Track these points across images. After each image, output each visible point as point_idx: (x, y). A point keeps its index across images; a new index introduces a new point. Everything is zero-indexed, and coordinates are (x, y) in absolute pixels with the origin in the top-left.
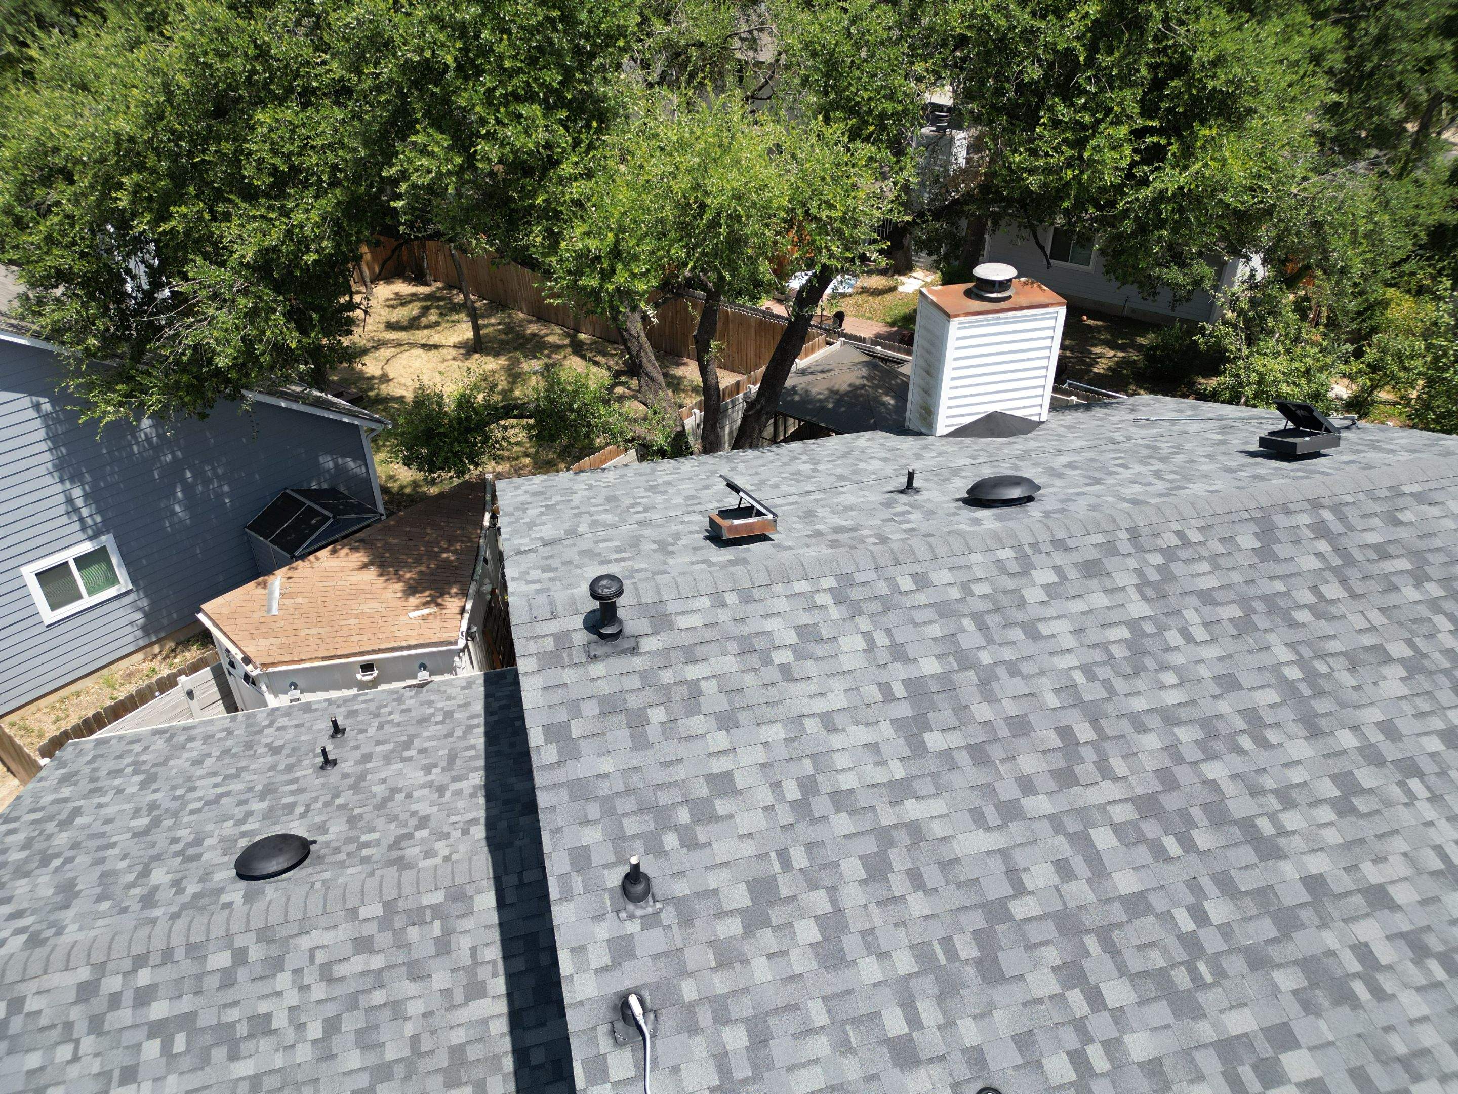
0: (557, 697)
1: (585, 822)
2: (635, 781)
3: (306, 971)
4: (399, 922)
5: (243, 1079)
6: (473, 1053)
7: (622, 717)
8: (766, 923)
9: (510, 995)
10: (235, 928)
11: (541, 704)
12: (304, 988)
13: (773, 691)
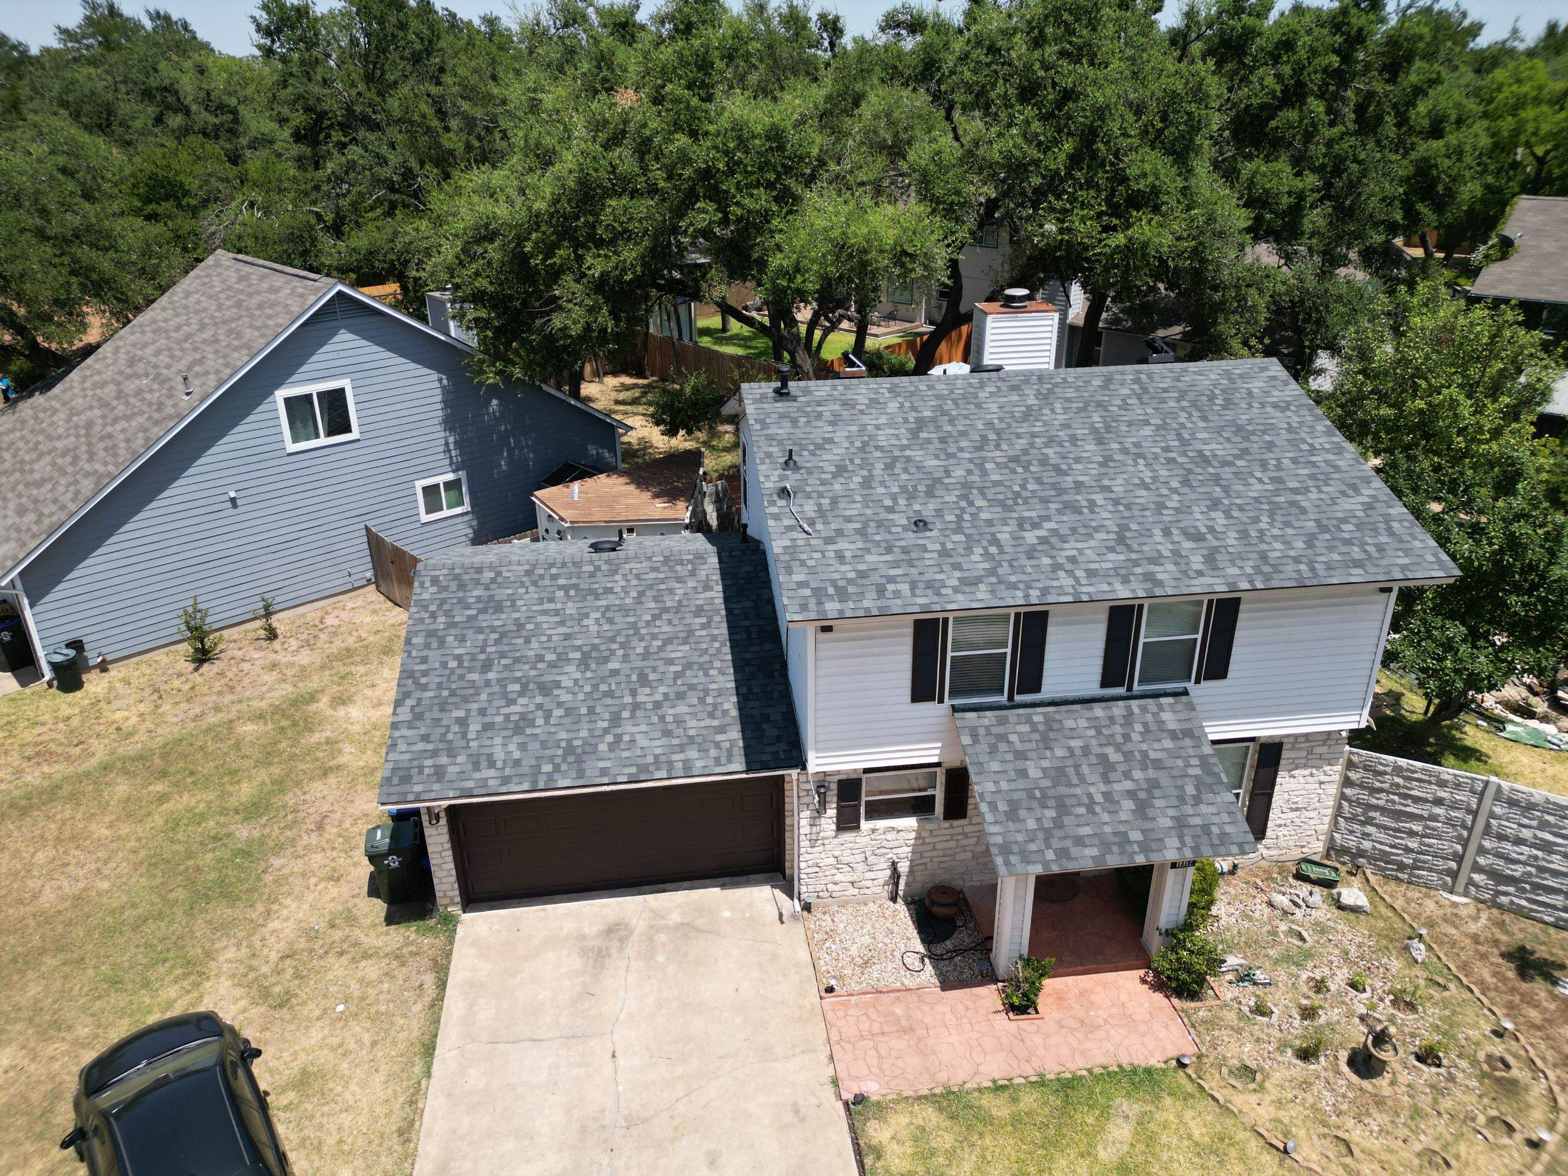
2: (792, 436)
3: (629, 575)
4: (671, 564)
5: (601, 606)
6: (707, 608)
7: (788, 419)
8: (841, 476)
12: (628, 581)
13: (855, 417)
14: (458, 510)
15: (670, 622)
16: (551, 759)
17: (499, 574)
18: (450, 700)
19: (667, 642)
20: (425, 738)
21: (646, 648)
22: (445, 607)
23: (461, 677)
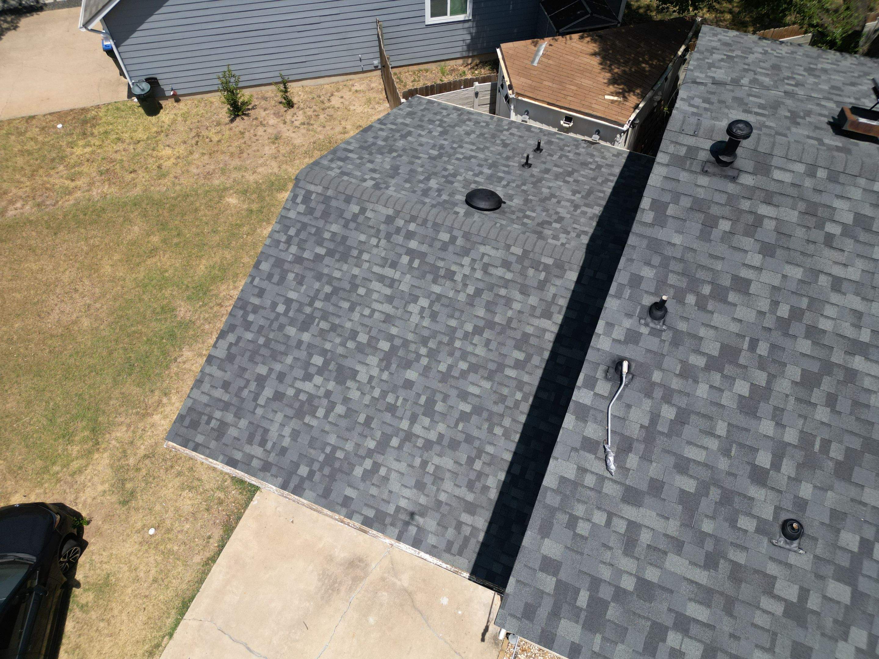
0: (669, 186)
1: (648, 264)
2: (689, 256)
3: (478, 262)
4: (527, 263)
5: (434, 293)
6: (533, 341)
7: (702, 216)
8: (720, 370)
9: (562, 326)
10: (456, 225)
11: (658, 185)
12: (473, 269)
13: (811, 247)
14: (461, 17)
15: (488, 342)
16: (311, 461)
17: (363, 210)
18: (263, 351)
19: (474, 368)
20: (226, 385)
21: (450, 367)
22: (303, 235)
23: (281, 327)
